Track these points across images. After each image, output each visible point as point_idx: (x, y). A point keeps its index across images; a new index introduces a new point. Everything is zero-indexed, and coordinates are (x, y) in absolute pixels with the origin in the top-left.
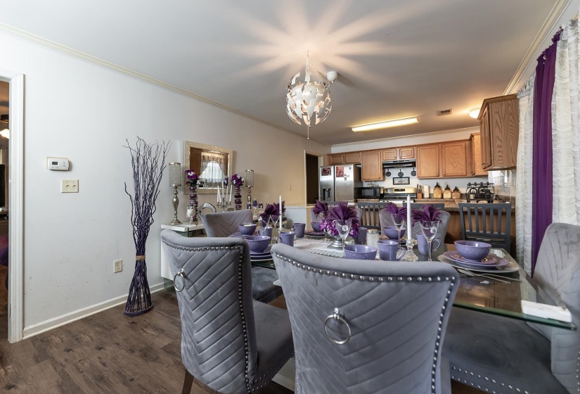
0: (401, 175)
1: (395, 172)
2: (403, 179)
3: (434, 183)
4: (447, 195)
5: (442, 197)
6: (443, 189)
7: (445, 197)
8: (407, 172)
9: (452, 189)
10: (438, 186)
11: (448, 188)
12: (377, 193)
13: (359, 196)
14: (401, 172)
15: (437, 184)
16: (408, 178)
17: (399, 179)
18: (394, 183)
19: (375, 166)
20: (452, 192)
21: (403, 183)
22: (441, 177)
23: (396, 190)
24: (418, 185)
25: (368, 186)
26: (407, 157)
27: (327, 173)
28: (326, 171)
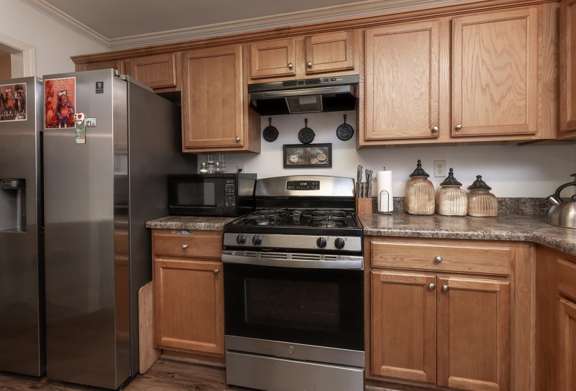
0: (306, 136)
1: (289, 129)
2: (314, 151)
3: (407, 163)
4: (454, 205)
5: (437, 213)
6: (437, 185)
7: (445, 210)
8: (325, 129)
10: (419, 174)
11: (451, 182)
12: (229, 196)
13: (169, 207)
14: (306, 128)
15: (419, 164)
16: (328, 147)
17: (301, 151)
18: (288, 163)
19: (223, 101)
20: (469, 196)
21: (314, 161)
22: (444, 138)
23: (292, 185)
24: (360, 169)
25: (204, 170)
26: (328, 66)
27: (9, 109)
28: (6, 99)
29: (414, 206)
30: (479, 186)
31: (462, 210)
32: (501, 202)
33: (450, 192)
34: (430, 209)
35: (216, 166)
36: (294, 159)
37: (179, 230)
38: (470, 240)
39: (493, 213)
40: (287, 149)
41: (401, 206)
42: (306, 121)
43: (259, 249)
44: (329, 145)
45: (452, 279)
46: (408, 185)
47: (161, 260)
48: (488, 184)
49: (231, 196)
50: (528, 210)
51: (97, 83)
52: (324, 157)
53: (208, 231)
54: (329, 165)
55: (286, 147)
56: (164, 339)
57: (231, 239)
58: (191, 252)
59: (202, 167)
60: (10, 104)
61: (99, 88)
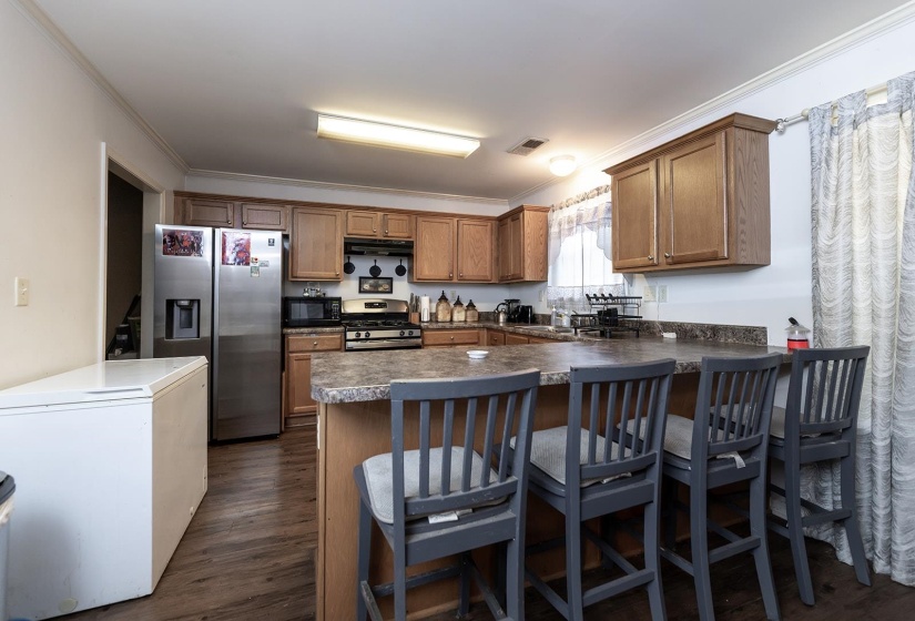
0: (375, 271)
1: (363, 266)
2: (381, 282)
3: (437, 292)
4: (459, 316)
5: (451, 321)
6: (452, 305)
7: (455, 319)
8: (388, 267)
9: (465, 304)
10: (443, 298)
11: (458, 303)
12: (334, 312)
13: (285, 321)
14: (375, 266)
15: (442, 293)
17: (371, 281)
18: (362, 290)
19: (326, 246)
20: (466, 311)
21: (380, 289)
22: (455, 280)
23: (369, 305)
24: (412, 295)
25: (306, 294)
26: (397, 234)
27: (185, 248)
28: (182, 241)
29: (440, 318)
30: (471, 305)
31: (463, 319)
32: (480, 314)
33: (458, 308)
34: (448, 318)
35: (318, 292)
36: (366, 287)
38: (464, 328)
39: (477, 318)
40: (362, 279)
41: (434, 317)
42: (375, 261)
43: (369, 339)
44: (391, 279)
46: (438, 305)
47: (294, 354)
48: (475, 305)
49: (337, 312)
51: (269, 240)
52: (387, 287)
53: (332, 333)
54: (391, 292)
55: (361, 278)
56: (296, 408)
57: (351, 335)
58: (318, 348)
59: (305, 292)
60: (185, 244)
61: (271, 243)
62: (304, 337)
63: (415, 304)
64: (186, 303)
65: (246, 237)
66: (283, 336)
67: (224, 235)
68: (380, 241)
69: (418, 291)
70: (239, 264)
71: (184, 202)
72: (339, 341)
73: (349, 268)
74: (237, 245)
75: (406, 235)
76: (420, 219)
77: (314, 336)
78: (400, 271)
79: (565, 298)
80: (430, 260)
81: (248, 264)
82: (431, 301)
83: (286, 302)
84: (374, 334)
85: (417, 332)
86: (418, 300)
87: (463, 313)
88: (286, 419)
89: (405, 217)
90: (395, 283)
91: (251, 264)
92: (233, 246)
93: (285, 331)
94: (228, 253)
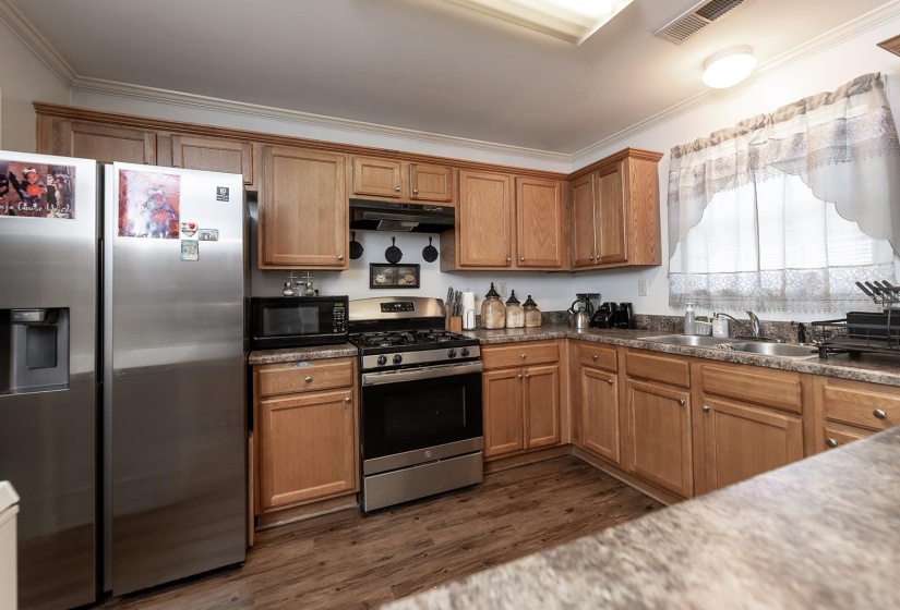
0: (393, 254)
1: (375, 248)
2: (402, 271)
3: (484, 285)
4: (516, 320)
5: (506, 327)
6: (505, 303)
7: (511, 323)
8: (412, 251)
9: (523, 302)
10: (493, 294)
11: (513, 300)
12: (337, 321)
13: (252, 339)
14: (394, 246)
15: (492, 287)
16: (415, 268)
17: (388, 270)
18: (375, 284)
20: (524, 311)
21: (402, 282)
22: (513, 267)
23: (386, 307)
24: (451, 290)
25: (289, 292)
26: (431, 197)
28: (25, 185)
29: (490, 323)
30: (530, 304)
31: (521, 324)
32: (543, 316)
33: (513, 308)
34: (501, 324)
35: (307, 288)
36: (381, 279)
37: (298, 362)
38: (539, 340)
39: (539, 323)
40: (375, 268)
41: (481, 322)
42: (394, 240)
43: (399, 367)
44: (417, 267)
45: (530, 369)
46: (485, 304)
47: (270, 401)
48: (536, 302)
49: (341, 321)
50: (554, 320)
51: (218, 188)
52: (411, 278)
53: (335, 358)
54: (417, 286)
55: (373, 265)
56: (274, 497)
57: (370, 361)
58: (312, 386)
59: (286, 288)
60: (33, 191)
61: (223, 195)
62: (286, 368)
63: (454, 305)
64: (36, 316)
65: (172, 182)
66: (250, 369)
67: (122, 175)
68: (405, 205)
69: (458, 284)
70: (156, 234)
71: (56, 126)
72: (348, 372)
73: (356, 251)
74: (153, 197)
75: (445, 198)
76: (464, 174)
77: (304, 366)
78: (430, 254)
79: (712, 290)
80: (479, 238)
81: (175, 235)
82: (476, 299)
83: (254, 307)
84: (407, 357)
85: (474, 351)
86: (459, 297)
87: (522, 315)
88: (256, 518)
89: (442, 170)
90: (423, 273)
91: (182, 236)
92: (144, 199)
93: (253, 358)
94: (131, 214)
